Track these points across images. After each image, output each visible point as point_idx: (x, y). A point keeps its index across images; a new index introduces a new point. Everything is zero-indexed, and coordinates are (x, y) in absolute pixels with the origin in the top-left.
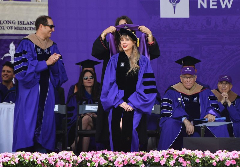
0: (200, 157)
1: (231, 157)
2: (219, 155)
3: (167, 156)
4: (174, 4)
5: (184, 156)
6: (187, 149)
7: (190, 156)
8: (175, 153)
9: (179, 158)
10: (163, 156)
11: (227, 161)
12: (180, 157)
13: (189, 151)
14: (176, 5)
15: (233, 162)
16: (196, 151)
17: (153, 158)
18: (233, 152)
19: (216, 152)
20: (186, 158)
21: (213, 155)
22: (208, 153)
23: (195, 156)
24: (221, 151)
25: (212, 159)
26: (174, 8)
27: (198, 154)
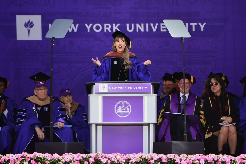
0: (49, 159)
1: (75, 159)
2: (66, 157)
3: (21, 159)
4: (29, 28)
5: (35, 158)
6: (38, 152)
7: (41, 158)
8: (28, 156)
9: (31, 161)
10: (17, 159)
11: (72, 162)
12: (32, 159)
13: (39, 154)
14: (30, 29)
15: (77, 163)
16: (46, 154)
17: (9, 160)
18: (78, 154)
19: (63, 155)
20: (37, 160)
21: (60, 158)
22: (56, 156)
23: (45, 158)
24: (67, 154)
25: (59, 160)
26: (29, 31)
27: (48, 156)
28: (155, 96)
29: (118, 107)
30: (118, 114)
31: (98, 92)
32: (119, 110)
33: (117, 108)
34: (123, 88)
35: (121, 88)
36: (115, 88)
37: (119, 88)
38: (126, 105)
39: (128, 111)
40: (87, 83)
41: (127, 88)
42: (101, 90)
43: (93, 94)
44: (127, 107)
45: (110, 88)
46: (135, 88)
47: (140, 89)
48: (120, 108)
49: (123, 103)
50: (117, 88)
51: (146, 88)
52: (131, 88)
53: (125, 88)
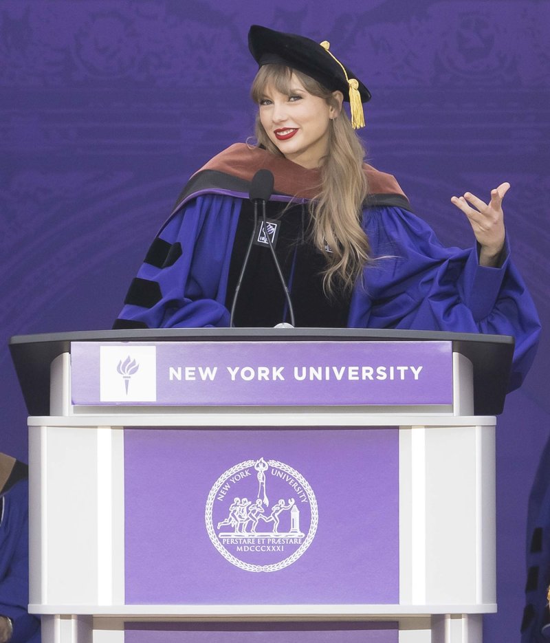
28: (478, 431)
29: (229, 500)
30: (231, 548)
31: (92, 400)
32: (233, 523)
33: (221, 511)
34: (263, 373)
35: (247, 374)
36: (209, 374)
37: (233, 374)
38: (279, 489)
39: (295, 533)
40: (17, 339)
41: (288, 373)
42: (111, 391)
43: (60, 414)
44: (292, 502)
45: (174, 373)
46: (339, 377)
47: (374, 384)
48: (241, 509)
49: (261, 477)
50: (222, 375)
51: (416, 373)
52: (316, 373)
53: (277, 373)
